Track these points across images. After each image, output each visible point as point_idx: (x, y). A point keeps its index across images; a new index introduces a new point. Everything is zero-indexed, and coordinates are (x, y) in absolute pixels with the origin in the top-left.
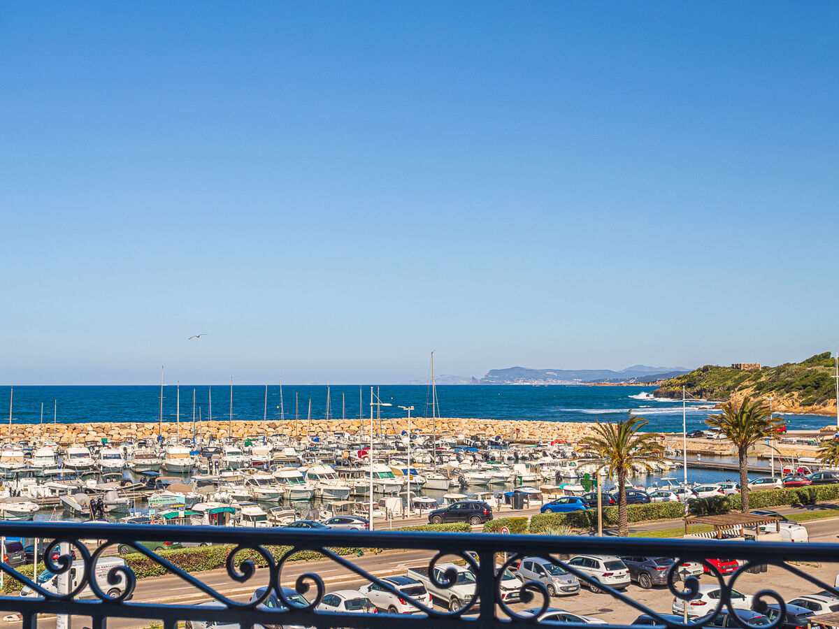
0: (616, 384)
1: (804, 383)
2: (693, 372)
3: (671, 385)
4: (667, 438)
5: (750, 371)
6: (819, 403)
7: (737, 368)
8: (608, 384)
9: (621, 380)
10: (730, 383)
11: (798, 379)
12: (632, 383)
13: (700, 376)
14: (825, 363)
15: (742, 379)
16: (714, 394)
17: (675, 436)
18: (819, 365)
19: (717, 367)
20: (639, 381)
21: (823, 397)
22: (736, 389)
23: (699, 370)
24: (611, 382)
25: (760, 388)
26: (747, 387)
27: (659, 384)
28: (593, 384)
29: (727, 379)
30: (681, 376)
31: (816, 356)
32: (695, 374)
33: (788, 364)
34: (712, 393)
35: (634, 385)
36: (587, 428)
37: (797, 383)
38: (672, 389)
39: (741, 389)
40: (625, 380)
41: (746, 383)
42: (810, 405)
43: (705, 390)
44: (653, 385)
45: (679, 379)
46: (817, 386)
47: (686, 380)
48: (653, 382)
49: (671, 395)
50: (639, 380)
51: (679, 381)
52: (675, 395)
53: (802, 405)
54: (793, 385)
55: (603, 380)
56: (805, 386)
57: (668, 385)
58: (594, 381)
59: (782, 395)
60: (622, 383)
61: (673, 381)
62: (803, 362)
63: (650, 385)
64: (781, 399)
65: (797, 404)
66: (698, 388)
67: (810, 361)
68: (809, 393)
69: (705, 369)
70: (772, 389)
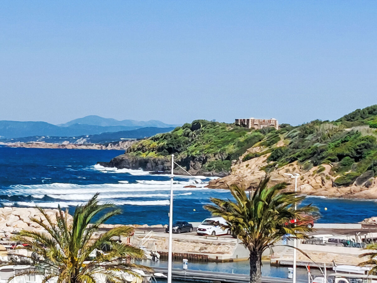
0: (55, 146)
1: (339, 151)
2: (177, 130)
3: (142, 149)
4: (137, 233)
5: (263, 131)
6: (360, 183)
7: (243, 125)
8: (43, 145)
9: (64, 139)
10: (231, 148)
11: (332, 145)
12: (81, 145)
13: (188, 135)
14: (371, 122)
15: (250, 142)
16: (207, 165)
17: (149, 229)
18: (363, 124)
19: (214, 124)
20: (93, 141)
21: (365, 174)
22: (241, 158)
23: (185, 127)
24: (47, 140)
25: (276, 157)
26: (257, 155)
27: (124, 146)
28: (18, 144)
29: (227, 142)
30: (158, 135)
31: (359, 111)
32: (180, 132)
33: (317, 122)
34: (204, 162)
35: (84, 147)
36: (12, 217)
37: (330, 151)
38: (144, 156)
39: (247, 158)
40: (70, 140)
41: (256, 149)
42: (347, 185)
43: (193, 158)
44: (115, 148)
45: (155, 139)
46: (358, 157)
47: (165, 142)
48: (114, 144)
49: (143, 164)
50: (94, 139)
51: (155, 144)
52: (149, 165)
53: (336, 184)
54: (324, 154)
55: (34, 139)
56: (341, 157)
57: (139, 149)
58: (20, 140)
59: (307, 168)
60: (65, 143)
61: (146, 142)
62: (340, 120)
63: (109, 148)
64: (306, 175)
65: (328, 183)
66: (183, 155)
67: (351, 118)
68: (346, 166)
69: (196, 126)
70: (293, 160)
